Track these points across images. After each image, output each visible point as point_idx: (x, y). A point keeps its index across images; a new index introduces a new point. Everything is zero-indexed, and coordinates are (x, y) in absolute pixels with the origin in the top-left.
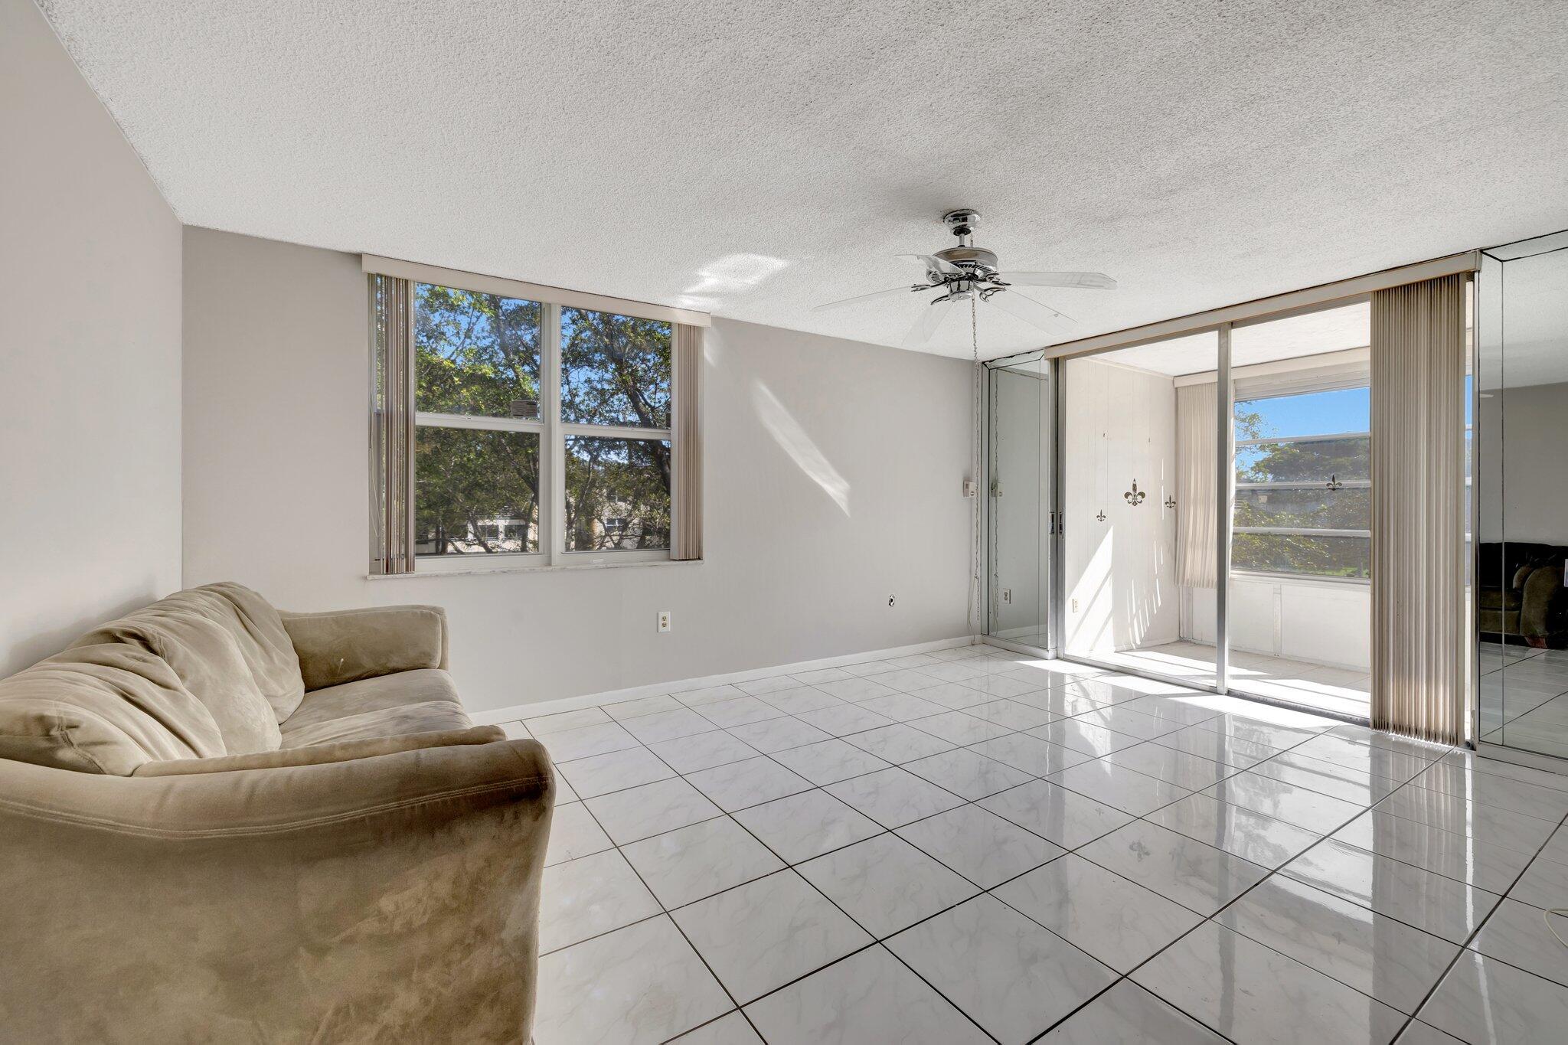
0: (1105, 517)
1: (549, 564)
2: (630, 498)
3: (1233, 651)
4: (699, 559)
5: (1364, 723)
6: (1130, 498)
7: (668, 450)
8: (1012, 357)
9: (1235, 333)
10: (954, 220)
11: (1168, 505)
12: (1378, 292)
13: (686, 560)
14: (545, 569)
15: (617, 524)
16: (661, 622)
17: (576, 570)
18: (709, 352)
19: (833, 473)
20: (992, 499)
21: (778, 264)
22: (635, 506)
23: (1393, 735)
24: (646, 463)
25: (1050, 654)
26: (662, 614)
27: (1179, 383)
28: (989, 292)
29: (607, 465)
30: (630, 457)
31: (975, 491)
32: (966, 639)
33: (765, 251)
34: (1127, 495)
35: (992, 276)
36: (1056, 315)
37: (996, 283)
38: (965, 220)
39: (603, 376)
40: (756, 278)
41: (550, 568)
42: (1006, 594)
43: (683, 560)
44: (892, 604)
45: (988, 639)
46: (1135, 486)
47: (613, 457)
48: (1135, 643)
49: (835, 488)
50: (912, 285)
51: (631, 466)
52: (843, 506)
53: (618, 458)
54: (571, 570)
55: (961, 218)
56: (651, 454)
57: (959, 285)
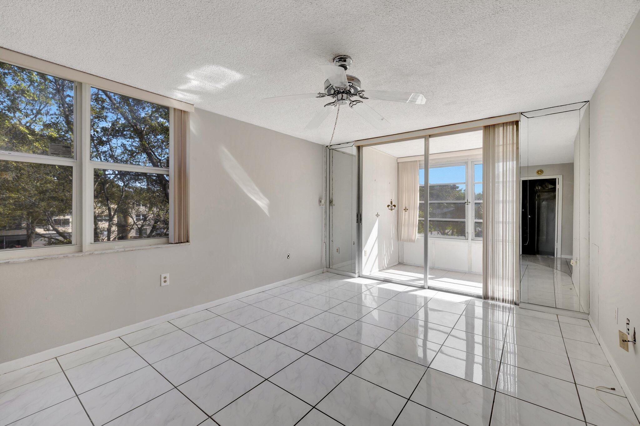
0: (379, 215)
1: (81, 251)
2: (148, 205)
3: (430, 268)
4: (187, 242)
5: (479, 297)
6: (390, 207)
7: (168, 181)
8: (340, 144)
9: (431, 140)
10: (339, 61)
11: (405, 210)
12: (485, 126)
13: (179, 243)
14: (77, 255)
15: (141, 217)
16: (163, 280)
17: (101, 254)
18: (193, 127)
19: (261, 195)
20: (331, 207)
21: (236, 76)
22: (150, 209)
23: (490, 302)
24: (157, 188)
25: (357, 275)
26: (163, 276)
27: (399, 161)
28: (355, 103)
29: (136, 189)
30: (148, 185)
31: (324, 204)
32: (321, 271)
33: (231, 66)
34: (388, 206)
35: (360, 92)
36: (382, 119)
37: (361, 97)
38: (345, 61)
39: (132, 143)
40: (223, 84)
41: (80, 254)
42: (337, 249)
43: (177, 243)
44: (288, 258)
45: (329, 270)
46: (391, 202)
47: (138, 185)
48: (385, 266)
49: (262, 203)
50: (318, 93)
51: (149, 189)
52: (266, 211)
53: (141, 185)
54: (97, 254)
55: (343, 59)
56: (160, 184)
57: (342, 96)
